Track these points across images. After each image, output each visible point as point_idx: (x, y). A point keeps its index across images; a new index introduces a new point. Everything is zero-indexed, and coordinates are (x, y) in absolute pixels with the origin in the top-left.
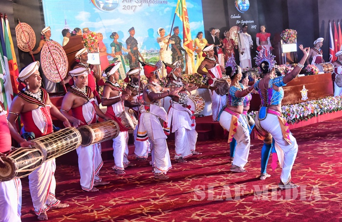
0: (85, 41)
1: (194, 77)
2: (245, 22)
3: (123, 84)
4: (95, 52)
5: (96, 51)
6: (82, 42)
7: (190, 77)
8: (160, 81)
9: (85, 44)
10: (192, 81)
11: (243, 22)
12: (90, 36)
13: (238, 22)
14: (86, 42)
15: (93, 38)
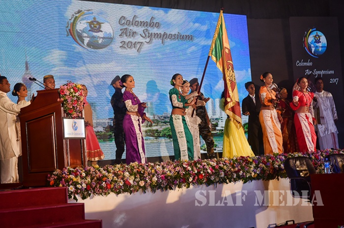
0: (62, 99)
1: (240, 163)
2: (319, 72)
3: (123, 172)
4: (78, 117)
5: (80, 115)
6: (58, 100)
7: (234, 163)
8: (184, 168)
9: (63, 104)
10: (237, 169)
11: (317, 73)
12: (72, 90)
13: (308, 72)
14: (65, 100)
15: (77, 94)
